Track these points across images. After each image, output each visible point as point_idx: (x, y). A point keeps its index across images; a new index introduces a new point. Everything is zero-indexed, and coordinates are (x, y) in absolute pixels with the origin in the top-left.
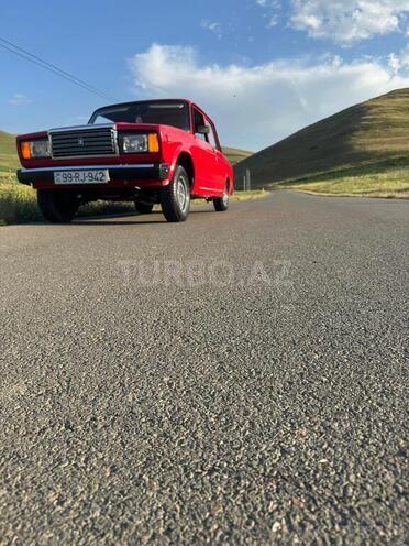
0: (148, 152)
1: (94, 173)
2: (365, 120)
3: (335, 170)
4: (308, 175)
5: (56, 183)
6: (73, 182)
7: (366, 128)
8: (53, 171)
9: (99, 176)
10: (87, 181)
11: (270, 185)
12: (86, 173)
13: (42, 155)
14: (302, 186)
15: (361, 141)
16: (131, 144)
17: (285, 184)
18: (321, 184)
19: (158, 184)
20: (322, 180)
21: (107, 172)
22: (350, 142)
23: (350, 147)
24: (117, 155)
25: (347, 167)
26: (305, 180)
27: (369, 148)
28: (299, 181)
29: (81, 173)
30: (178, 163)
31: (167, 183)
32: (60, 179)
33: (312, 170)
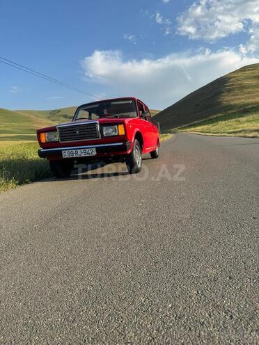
0: (118, 135)
1: (87, 150)
2: (228, 86)
3: (212, 117)
4: (196, 122)
5: (64, 157)
6: (75, 156)
7: (229, 91)
8: (61, 151)
9: (90, 152)
10: (83, 155)
11: (172, 130)
12: (82, 150)
13: (53, 140)
14: (192, 129)
15: (227, 98)
16: (108, 131)
17: (182, 128)
18: (205, 127)
19: (125, 153)
20: (205, 124)
21: (94, 149)
22: (220, 100)
23: (220, 103)
24: (100, 138)
25: (219, 115)
26: (194, 125)
27: (232, 103)
28: (190, 126)
29: (79, 151)
30: (135, 138)
31: (130, 152)
32: (66, 155)
33: (197, 119)
